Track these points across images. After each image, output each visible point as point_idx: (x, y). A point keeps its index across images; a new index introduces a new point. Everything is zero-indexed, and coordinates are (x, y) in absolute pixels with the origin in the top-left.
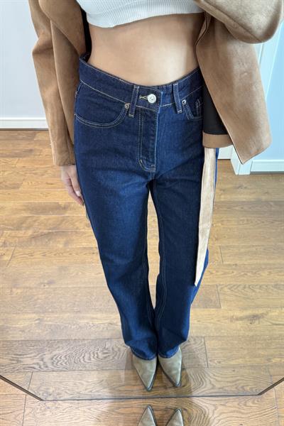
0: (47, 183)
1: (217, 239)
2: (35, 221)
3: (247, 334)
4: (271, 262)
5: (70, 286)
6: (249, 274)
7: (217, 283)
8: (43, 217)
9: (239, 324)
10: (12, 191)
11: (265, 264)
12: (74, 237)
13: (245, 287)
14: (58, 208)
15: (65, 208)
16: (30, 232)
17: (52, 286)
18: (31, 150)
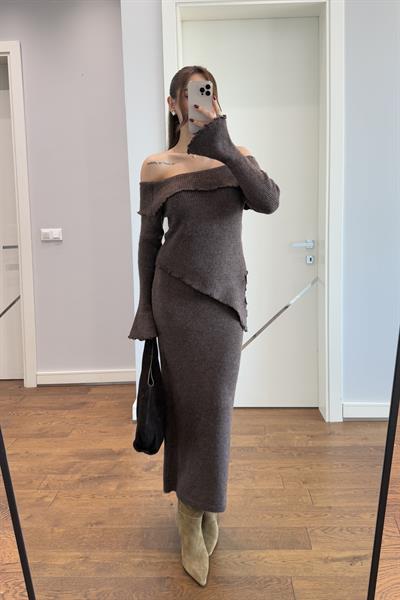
1: (304, 483)
2: (84, 466)
3: (347, 574)
5: (122, 527)
6: (347, 517)
7: (307, 526)
8: (93, 462)
9: (336, 565)
10: (58, 439)
13: (341, 530)
14: (111, 454)
17: (101, 527)
18: (84, 403)
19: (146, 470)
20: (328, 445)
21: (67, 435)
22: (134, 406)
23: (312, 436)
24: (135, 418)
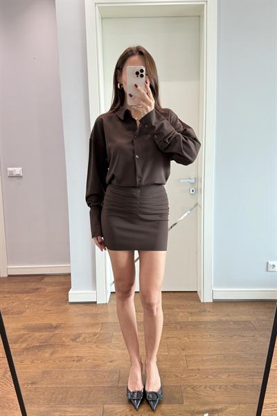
1: (183, 350)
2: (30, 337)
4: (230, 367)
5: (49, 386)
6: (210, 377)
7: (181, 384)
8: (37, 334)
10: (16, 316)
11: (224, 369)
12: (60, 349)
14: (51, 328)
15: (56, 328)
16: (24, 345)
17: (34, 386)
18: (38, 289)
20: (201, 320)
21: (22, 313)
22: (70, 292)
23: (191, 313)
24: (70, 300)
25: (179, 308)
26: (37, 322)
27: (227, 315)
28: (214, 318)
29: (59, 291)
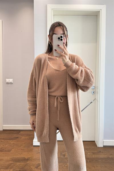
0: (22, 150)
2: (15, 165)
8: (18, 164)
10: (7, 152)
14: (25, 160)
18: (17, 137)
19: (37, 168)
20: (99, 157)
21: (10, 151)
22: (34, 140)
23: (93, 153)
24: (34, 145)
25: (88, 150)
26: (18, 157)
27: (111, 154)
28: (106, 156)
29: (28, 139)
